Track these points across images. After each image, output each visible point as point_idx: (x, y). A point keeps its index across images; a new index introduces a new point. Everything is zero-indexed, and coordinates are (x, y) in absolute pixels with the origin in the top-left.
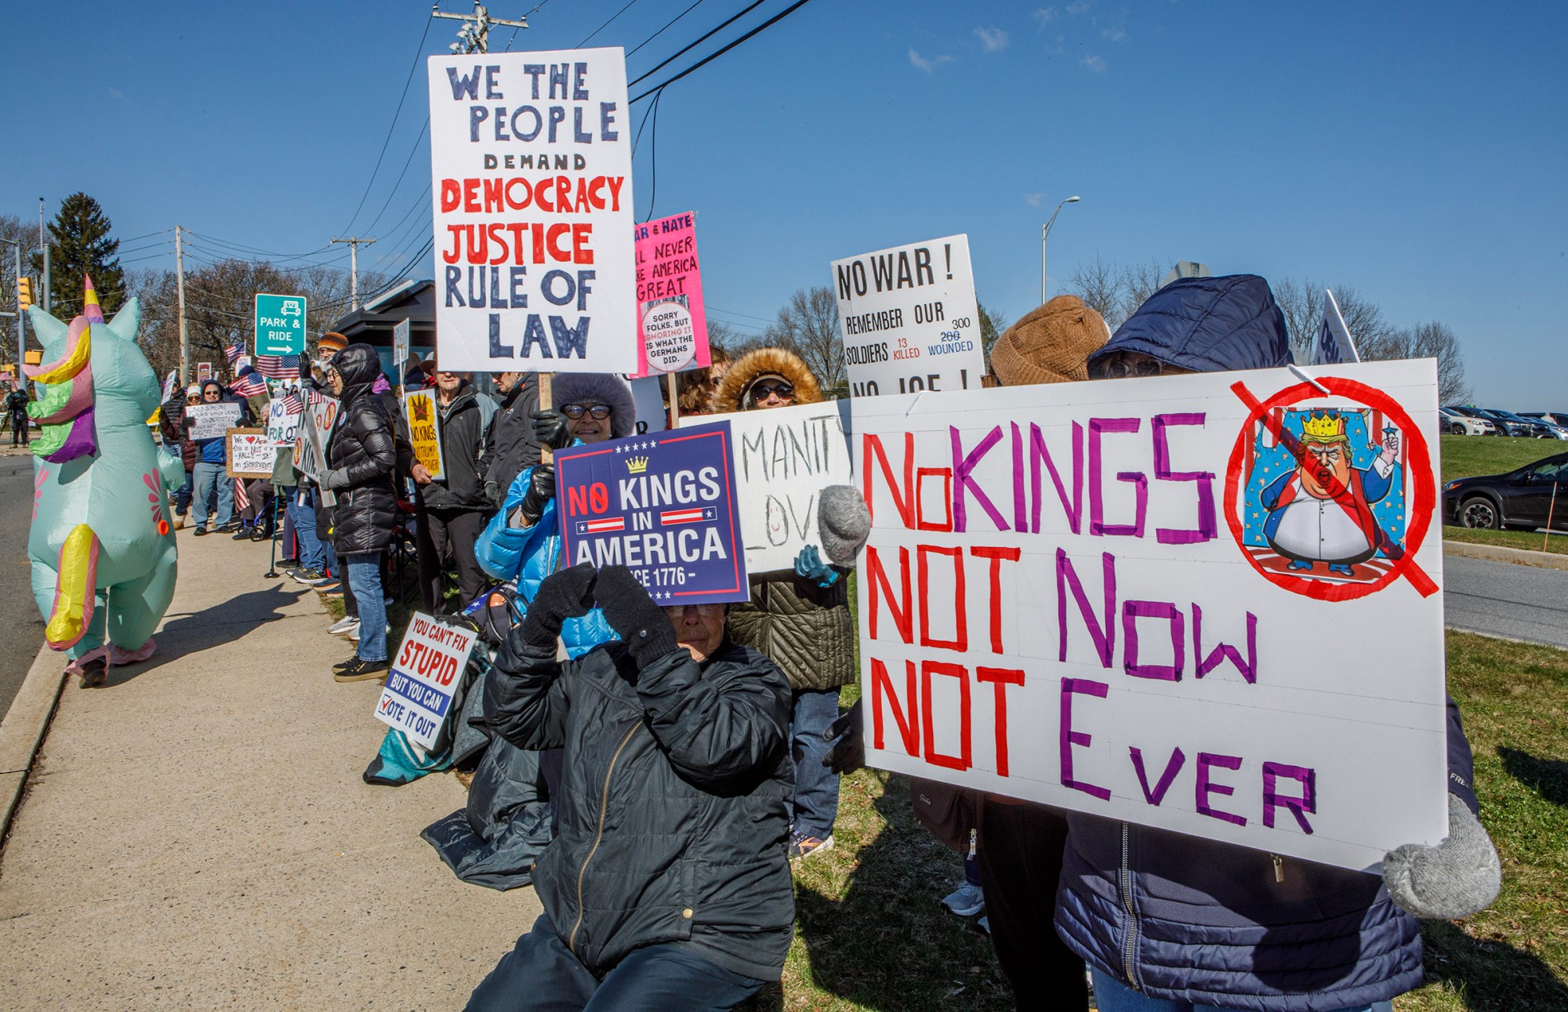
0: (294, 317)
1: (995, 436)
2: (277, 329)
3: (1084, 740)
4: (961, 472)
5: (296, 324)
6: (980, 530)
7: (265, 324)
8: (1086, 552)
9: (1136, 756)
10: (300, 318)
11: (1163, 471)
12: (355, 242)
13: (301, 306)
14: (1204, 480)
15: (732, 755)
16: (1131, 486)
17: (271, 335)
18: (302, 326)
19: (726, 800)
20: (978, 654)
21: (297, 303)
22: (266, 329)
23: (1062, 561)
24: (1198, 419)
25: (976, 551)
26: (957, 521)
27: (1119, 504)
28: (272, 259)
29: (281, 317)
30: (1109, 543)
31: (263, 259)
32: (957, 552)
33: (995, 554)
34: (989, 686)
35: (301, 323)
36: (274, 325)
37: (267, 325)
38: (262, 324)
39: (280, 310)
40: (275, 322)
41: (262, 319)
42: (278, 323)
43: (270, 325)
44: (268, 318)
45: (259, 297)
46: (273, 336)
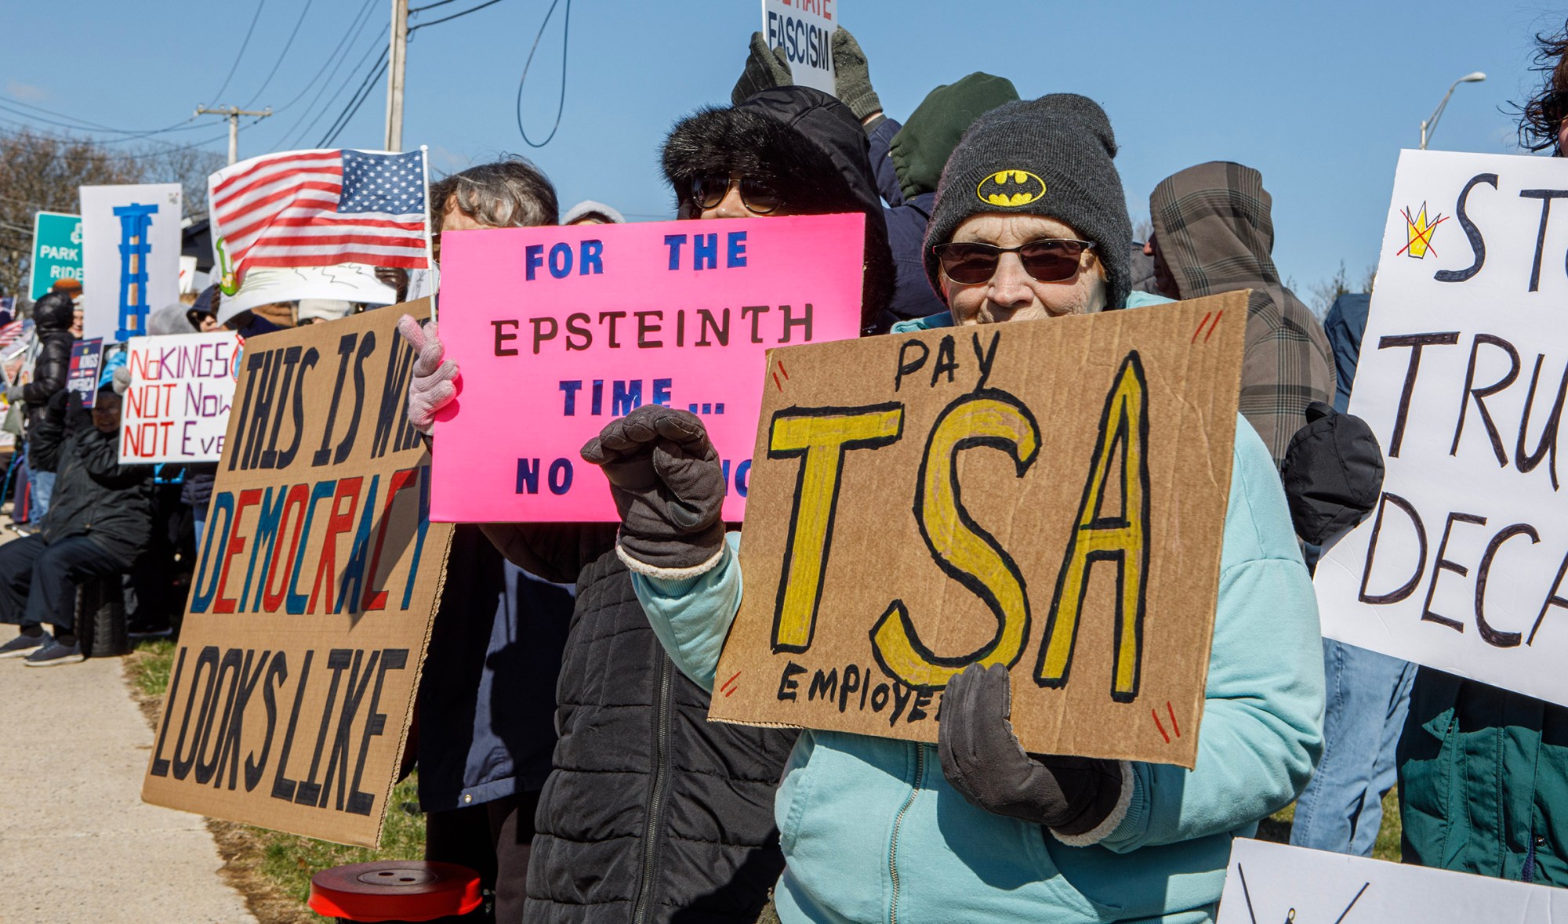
1: (174, 350)
2: (63, 263)
3: (189, 439)
4: (162, 361)
6: (166, 379)
7: (46, 255)
8: (195, 382)
9: (202, 441)
11: (217, 358)
12: (236, 115)
14: (226, 360)
15: (108, 471)
16: (209, 363)
19: (104, 490)
20: (162, 418)
22: (47, 263)
23: (189, 387)
24: (226, 344)
25: (165, 386)
26: (160, 376)
27: (205, 370)
28: (97, 137)
29: (71, 246)
30: (202, 379)
31: (80, 135)
32: (158, 387)
33: (169, 386)
34: (163, 428)
36: (59, 257)
37: (50, 257)
38: (42, 255)
39: (69, 237)
40: (62, 253)
41: (44, 247)
42: (65, 254)
43: (54, 257)
44: (51, 247)
45: (41, 216)
46: (57, 272)
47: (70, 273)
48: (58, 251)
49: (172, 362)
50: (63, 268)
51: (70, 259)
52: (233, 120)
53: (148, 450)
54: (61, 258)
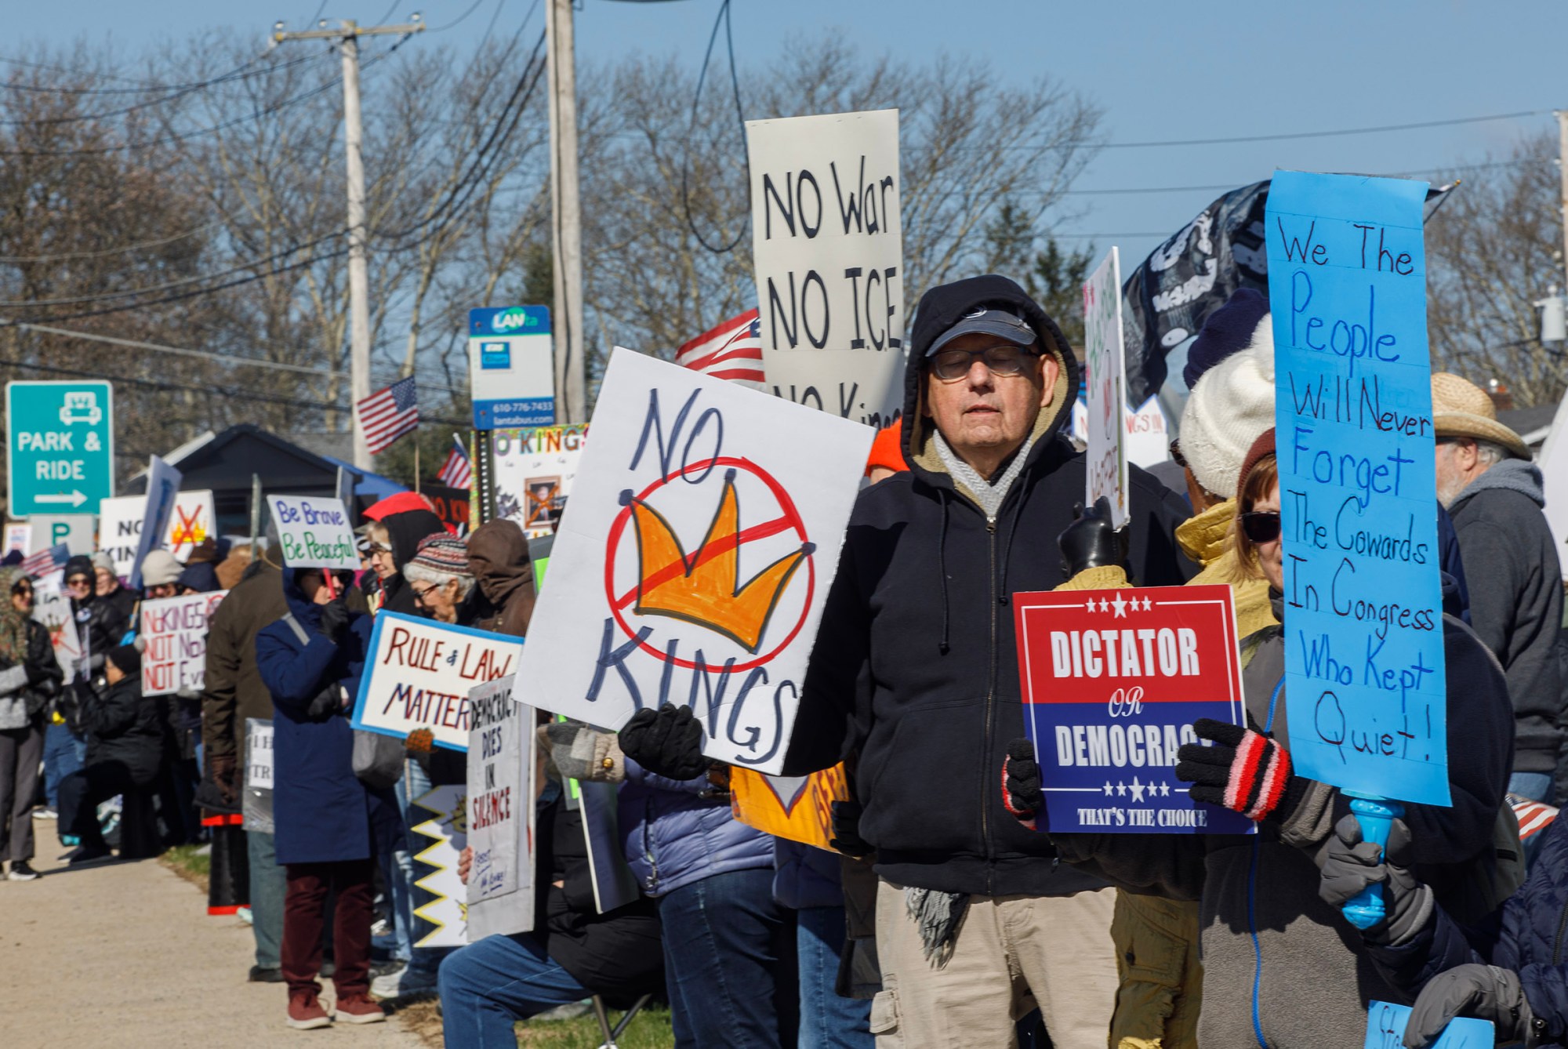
0: (87, 427)
1: (170, 609)
2: (52, 456)
3: (184, 674)
4: (164, 619)
5: (92, 443)
7: (27, 446)
8: (185, 632)
9: (191, 677)
10: (100, 429)
11: (197, 614)
12: (353, 37)
13: (101, 402)
14: (201, 615)
17: (42, 469)
18: (104, 444)
20: (167, 660)
21: (91, 396)
22: (30, 457)
23: (181, 637)
25: (167, 636)
26: (163, 629)
29: (61, 428)
32: (163, 637)
34: (168, 667)
35: (103, 438)
36: (45, 448)
37: (33, 448)
38: (21, 448)
39: (57, 415)
40: (49, 441)
41: (22, 435)
42: (54, 442)
43: (38, 448)
44: (33, 434)
45: (14, 388)
46: (45, 471)
47: (64, 470)
48: (44, 439)
49: (170, 618)
50: (53, 463)
51: (62, 448)
52: (347, 49)
53: (160, 684)
54: (48, 448)
